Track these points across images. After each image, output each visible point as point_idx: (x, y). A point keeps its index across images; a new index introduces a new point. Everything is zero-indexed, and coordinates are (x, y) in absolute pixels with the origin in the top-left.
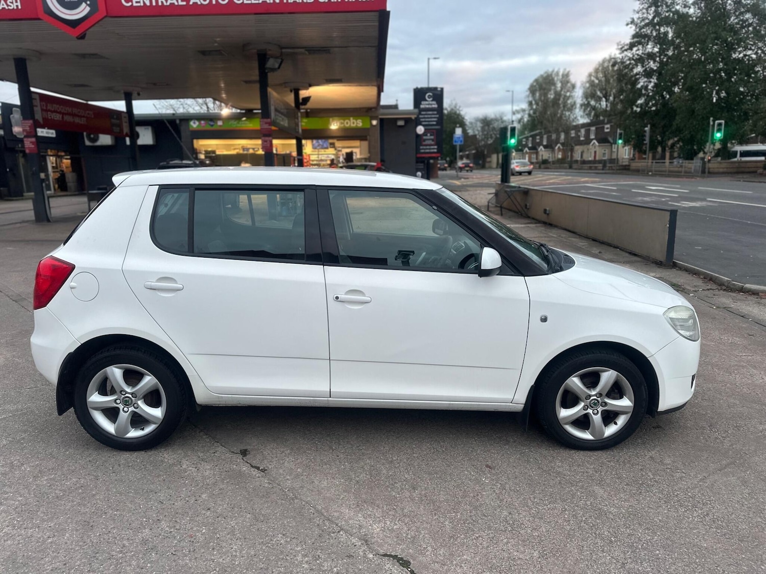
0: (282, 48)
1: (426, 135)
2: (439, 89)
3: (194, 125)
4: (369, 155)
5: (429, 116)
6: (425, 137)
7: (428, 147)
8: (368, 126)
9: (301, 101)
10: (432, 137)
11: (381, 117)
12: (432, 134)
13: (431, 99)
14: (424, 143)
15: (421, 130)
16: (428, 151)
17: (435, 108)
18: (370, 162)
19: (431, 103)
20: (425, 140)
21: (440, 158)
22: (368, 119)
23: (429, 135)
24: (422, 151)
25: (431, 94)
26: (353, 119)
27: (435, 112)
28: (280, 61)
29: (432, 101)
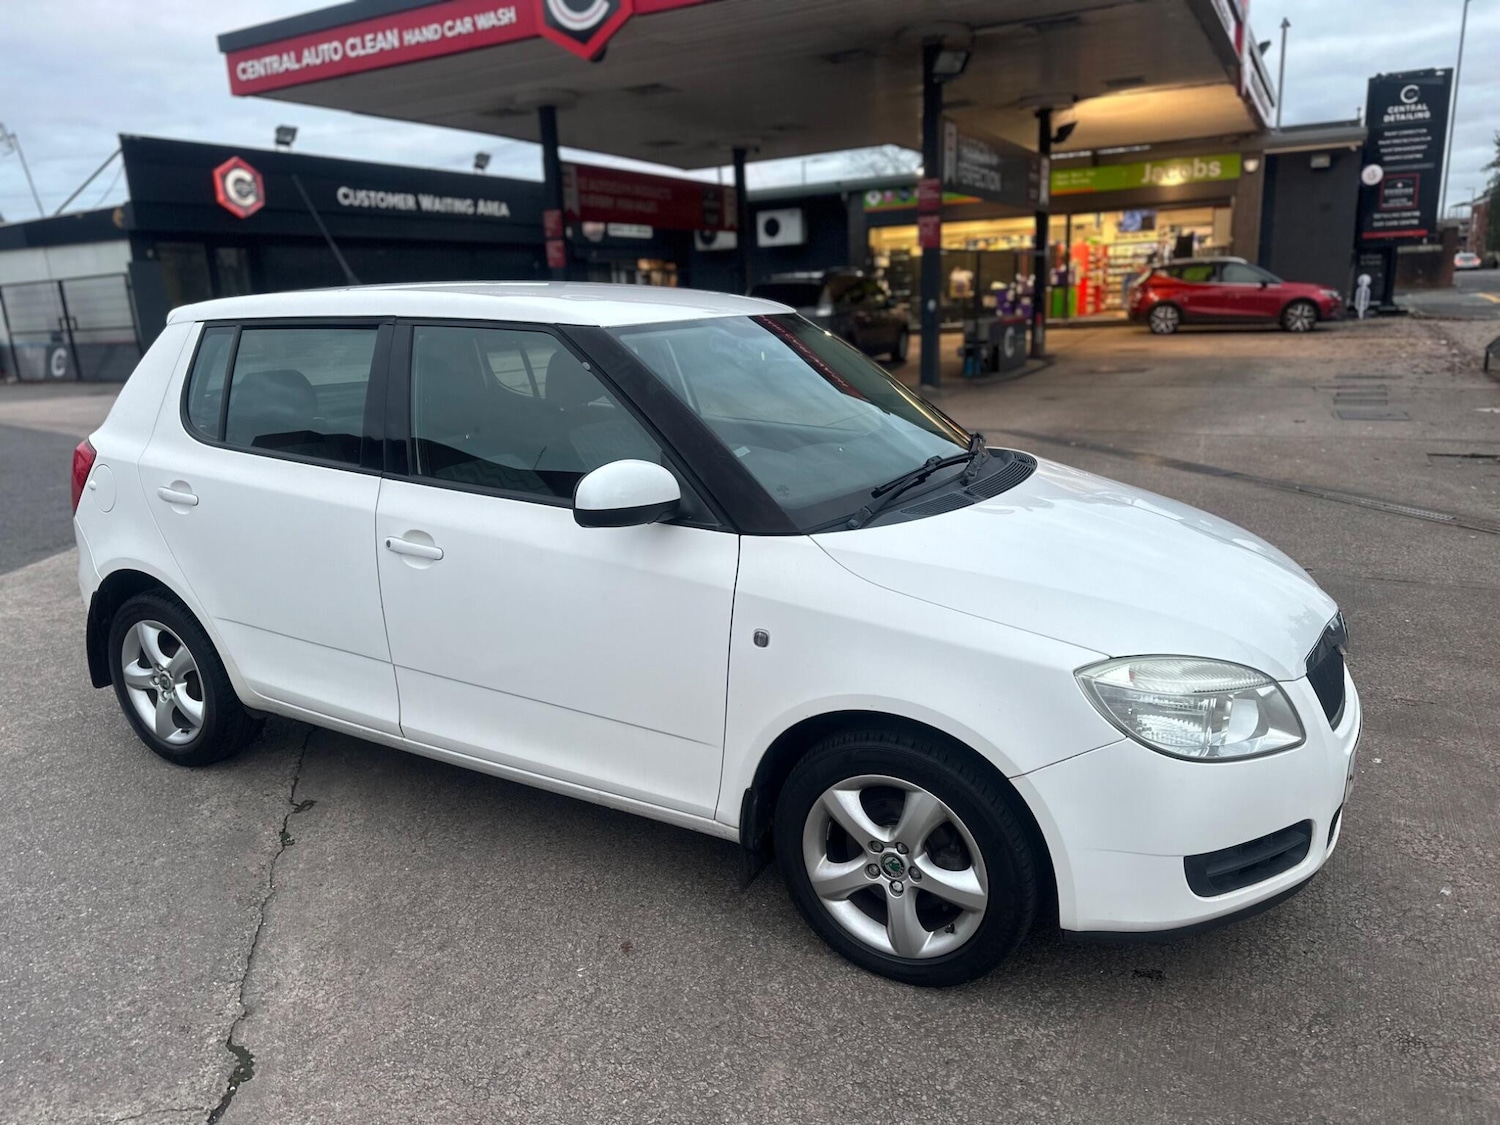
0: (973, 28)
1: (1394, 186)
2: (1439, 73)
3: (873, 201)
4: (1230, 239)
5: (1405, 141)
6: (1387, 192)
7: (1395, 215)
8: (1234, 174)
9: (1054, 133)
10: (1410, 190)
11: (1268, 151)
12: (1410, 182)
13: (1415, 99)
14: (1385, 205)
15: (1375, 176)
16: (1395, 223)
17: (1424, 119)
18: (1232, 254)
19: (1413, 108)
20: (1387, 199)
21: (1425, 240)
22: (1237, 158)
23: (1400, 185)
24: (1380, 224)
25: (1416, 88)
26: (1201, 161)
27: (1424, 131)
28: (963, 55)
29: (1416, 103)
